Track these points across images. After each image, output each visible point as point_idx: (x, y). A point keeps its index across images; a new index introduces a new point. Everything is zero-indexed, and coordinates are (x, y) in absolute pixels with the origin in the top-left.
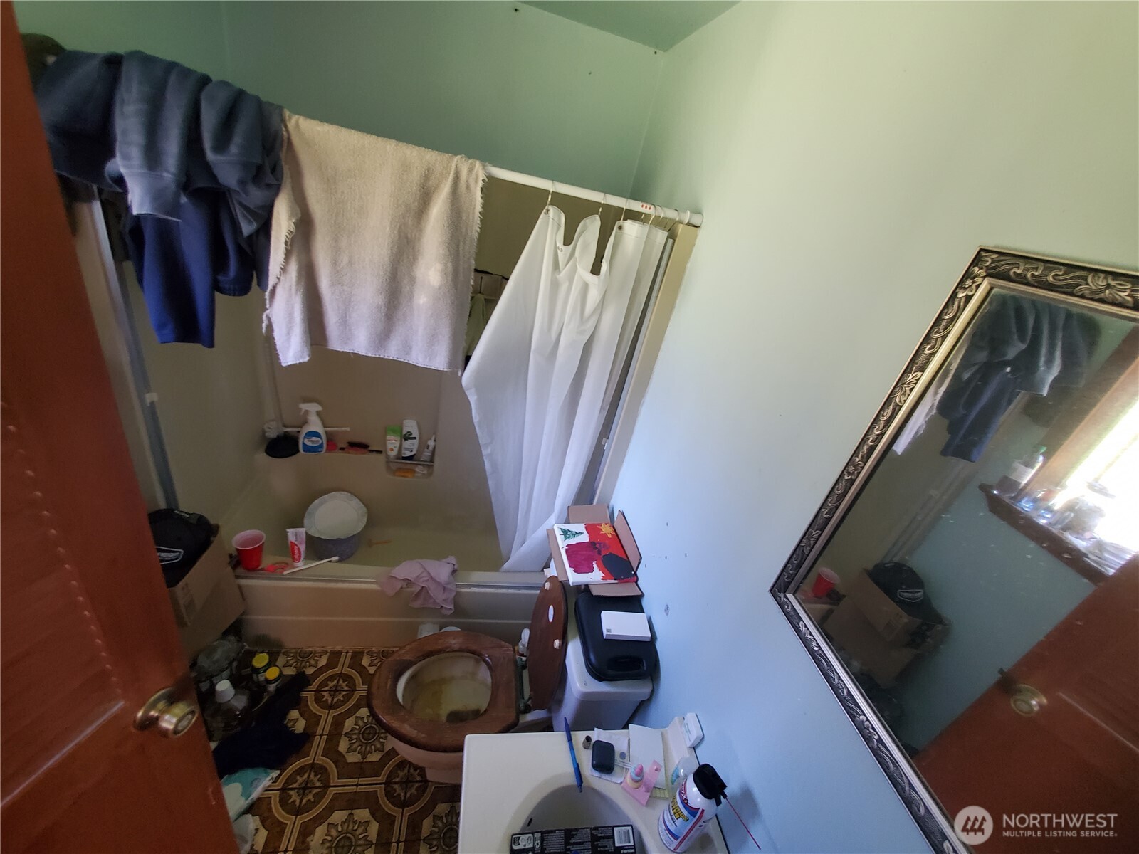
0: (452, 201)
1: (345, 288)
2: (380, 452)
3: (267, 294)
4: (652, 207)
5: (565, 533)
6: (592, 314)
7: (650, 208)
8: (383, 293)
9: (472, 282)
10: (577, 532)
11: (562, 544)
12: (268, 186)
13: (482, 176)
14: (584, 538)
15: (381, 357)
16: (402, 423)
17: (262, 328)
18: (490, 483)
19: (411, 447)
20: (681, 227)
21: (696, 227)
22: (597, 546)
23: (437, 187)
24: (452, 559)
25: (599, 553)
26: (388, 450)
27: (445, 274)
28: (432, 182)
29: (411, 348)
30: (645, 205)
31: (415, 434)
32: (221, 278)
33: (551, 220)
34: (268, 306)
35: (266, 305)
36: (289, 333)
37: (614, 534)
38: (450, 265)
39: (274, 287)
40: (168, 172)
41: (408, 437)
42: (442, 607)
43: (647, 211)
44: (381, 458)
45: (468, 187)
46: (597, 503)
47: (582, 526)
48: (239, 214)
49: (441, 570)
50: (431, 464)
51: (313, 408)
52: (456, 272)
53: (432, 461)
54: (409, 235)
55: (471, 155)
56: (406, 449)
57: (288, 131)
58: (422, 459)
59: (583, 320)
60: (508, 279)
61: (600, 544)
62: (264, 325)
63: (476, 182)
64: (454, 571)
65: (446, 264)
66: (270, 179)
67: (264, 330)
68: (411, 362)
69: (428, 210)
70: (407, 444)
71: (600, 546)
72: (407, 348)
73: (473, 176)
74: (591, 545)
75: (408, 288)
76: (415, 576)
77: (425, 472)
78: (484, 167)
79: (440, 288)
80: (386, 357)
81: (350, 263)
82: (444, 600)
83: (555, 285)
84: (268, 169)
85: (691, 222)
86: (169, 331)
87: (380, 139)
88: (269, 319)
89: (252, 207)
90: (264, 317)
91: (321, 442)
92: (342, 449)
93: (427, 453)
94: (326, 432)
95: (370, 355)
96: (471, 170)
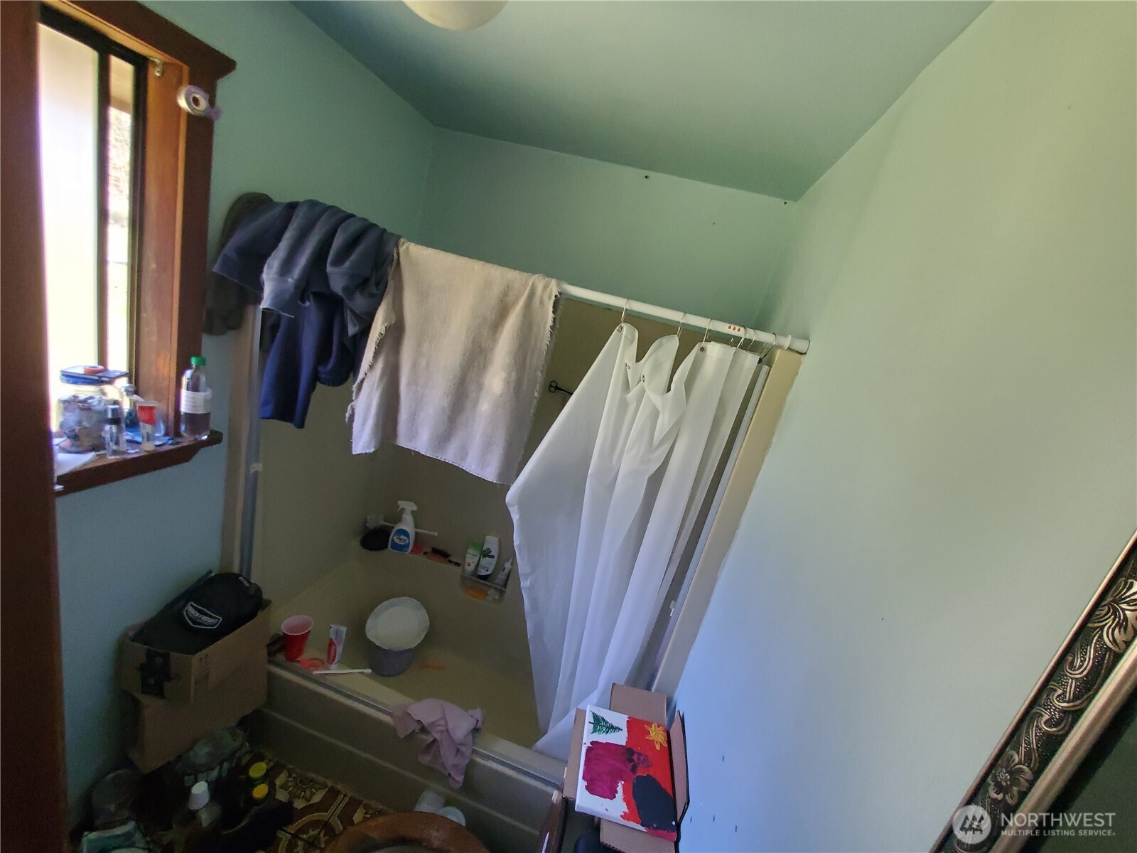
0: (524, 315)
1: (419, 388)
2: (458, 564)
3: (355, 386)
4: (742, 329)
5: (598, 721)
6: (661, 443)
7: (739, 330)
8: (450, 397)
9: (536, 394)
10: (614, 725)
11: (589, 737)
12: (372, 295)
13: (555, 292)
14: (620, 738)
15: (438, 458)
16: (484, 539)
17: (345, 417)
18: (529, 625)
19: (488, 565)
20: (778, 353)
21: (801, 354)
22: (635, 757)
23: (515, 303)
24: (478, 713)
25: (634, 770)
26: (466, 565)
27: (508, 382)
28: (510, 298)
29: (467, 454)
30: (733, 327)
31: (494, 552)
32: (320, 369)
33: (623, 337)
34: (354, 398)
35: (352, 397)
36: (364, 424)
37: (666, 746)
38: (514, 374)
39: (362, 381)
40: (292, 278)
41: (486, 554)
42: (450, 774)
43: (735, 333)
44: (459, 570)
45: (542, 302)
46: (656, 691)
47: (625, 718)
48: (349, 317)
49: (460, 723)
50: (503, 589)
51: (409, 507)
52: (519, 383)
53: (505, 585)
54: (483, 345)
55: (549, 274)
56: (483, 568)
57: (398, 254)
58: (495, 582)
59: (651, 448)
60: (572, 394)
61: (640, 754)
62: (347, 415)
63: (550, 298)
64: (476, 730)
65: (509, 374)
66: (373, 290)
67: (347, 420)
68: (464, 468)
69: (505, 323)
70: (485, 561)
71: (638, 759)
72: (464, 453)
73: (548, 291)
74: (626, 753)
75: (474, 394)
76: (432, 719)
77: (497, 598)
78: (558, 285)
79: (500, 396)
80: (443, 460)
81: (428, 366)
82: (455, 766)
83: (623, 405)
84: (373, 281)
85: (793, 348)
86: (269, 409)
87: (470, 260)
88: (353, 410)
89: (357, 312)
90: (349, 407)
91: (407, 542)
92: (425, 553)
93: (502, 576)
94: (416, 533)
95: (428, 455)
96: (545, 287)
